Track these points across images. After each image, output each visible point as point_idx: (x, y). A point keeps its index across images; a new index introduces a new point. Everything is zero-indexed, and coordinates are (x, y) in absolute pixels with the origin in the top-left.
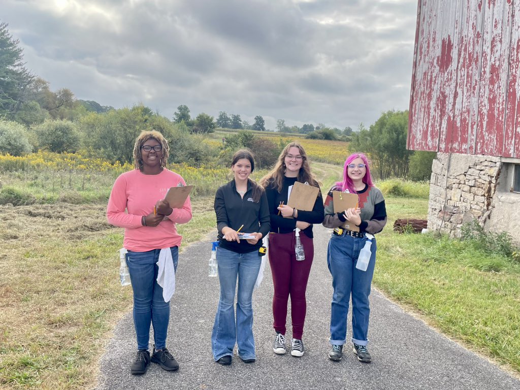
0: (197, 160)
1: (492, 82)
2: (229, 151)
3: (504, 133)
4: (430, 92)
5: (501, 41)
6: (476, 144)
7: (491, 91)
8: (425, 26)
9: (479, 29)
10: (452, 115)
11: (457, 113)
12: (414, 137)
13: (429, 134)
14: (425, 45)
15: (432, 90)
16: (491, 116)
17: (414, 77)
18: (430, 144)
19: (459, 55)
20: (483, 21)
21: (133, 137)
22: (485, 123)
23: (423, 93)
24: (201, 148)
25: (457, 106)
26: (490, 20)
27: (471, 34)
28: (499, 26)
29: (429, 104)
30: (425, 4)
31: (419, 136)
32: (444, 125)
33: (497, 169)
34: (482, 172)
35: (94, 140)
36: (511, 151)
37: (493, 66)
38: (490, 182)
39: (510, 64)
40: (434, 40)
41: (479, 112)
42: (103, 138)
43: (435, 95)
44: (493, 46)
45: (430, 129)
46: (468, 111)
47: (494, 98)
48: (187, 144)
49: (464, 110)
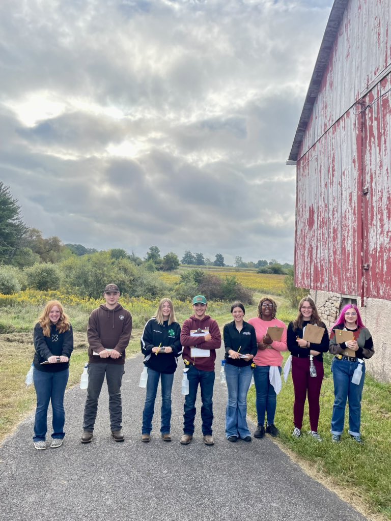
0: (153, 294)
1: (334, 240)
2: (182, 286)
3: (341, 276)
4: (304, 244)
5: (337, 211)
6: (329, 284)
7: (334, 245)
8: (300, 195)
9: (326, 202)
10: (316, 262)
11: (318, 260)
12: (298, 278)
13: (305, 275)
14: (301, 210)
15: (305, 243)
16: (335, 263)
17: (296, 232)
18: (306, 283)
19: (318, 219)
20: (328, 197)
21: (102, 276)
22: (332, 268)
23: (301, 244)
24: (157, 285)
25: (318, 256)
26: (331, 196)
27: (323, 205)
28: (336, 200)
29: (304, 253)
30: (300, 180)
31: (300, 277)
32: (312, 269)
33: (339, 302)
34: (333, 305)
35: (71, 280)
36: (345, 290)
37: (334, 228)
38: (337, 312)
39: (341, 227)
40: (305, 207)
41: (329, 260)
42: (78, 277)
43: (307, 246)
44: (333, 215)
45: (305, 272)
46: (324, 260)
47: (336, 250)
48: (145, 282)
49: (322, 258)
